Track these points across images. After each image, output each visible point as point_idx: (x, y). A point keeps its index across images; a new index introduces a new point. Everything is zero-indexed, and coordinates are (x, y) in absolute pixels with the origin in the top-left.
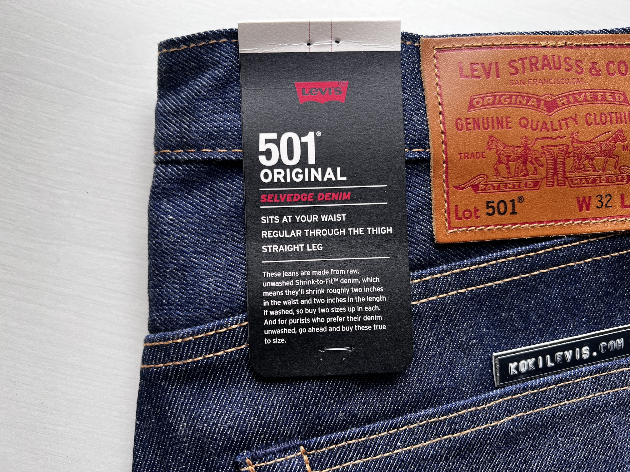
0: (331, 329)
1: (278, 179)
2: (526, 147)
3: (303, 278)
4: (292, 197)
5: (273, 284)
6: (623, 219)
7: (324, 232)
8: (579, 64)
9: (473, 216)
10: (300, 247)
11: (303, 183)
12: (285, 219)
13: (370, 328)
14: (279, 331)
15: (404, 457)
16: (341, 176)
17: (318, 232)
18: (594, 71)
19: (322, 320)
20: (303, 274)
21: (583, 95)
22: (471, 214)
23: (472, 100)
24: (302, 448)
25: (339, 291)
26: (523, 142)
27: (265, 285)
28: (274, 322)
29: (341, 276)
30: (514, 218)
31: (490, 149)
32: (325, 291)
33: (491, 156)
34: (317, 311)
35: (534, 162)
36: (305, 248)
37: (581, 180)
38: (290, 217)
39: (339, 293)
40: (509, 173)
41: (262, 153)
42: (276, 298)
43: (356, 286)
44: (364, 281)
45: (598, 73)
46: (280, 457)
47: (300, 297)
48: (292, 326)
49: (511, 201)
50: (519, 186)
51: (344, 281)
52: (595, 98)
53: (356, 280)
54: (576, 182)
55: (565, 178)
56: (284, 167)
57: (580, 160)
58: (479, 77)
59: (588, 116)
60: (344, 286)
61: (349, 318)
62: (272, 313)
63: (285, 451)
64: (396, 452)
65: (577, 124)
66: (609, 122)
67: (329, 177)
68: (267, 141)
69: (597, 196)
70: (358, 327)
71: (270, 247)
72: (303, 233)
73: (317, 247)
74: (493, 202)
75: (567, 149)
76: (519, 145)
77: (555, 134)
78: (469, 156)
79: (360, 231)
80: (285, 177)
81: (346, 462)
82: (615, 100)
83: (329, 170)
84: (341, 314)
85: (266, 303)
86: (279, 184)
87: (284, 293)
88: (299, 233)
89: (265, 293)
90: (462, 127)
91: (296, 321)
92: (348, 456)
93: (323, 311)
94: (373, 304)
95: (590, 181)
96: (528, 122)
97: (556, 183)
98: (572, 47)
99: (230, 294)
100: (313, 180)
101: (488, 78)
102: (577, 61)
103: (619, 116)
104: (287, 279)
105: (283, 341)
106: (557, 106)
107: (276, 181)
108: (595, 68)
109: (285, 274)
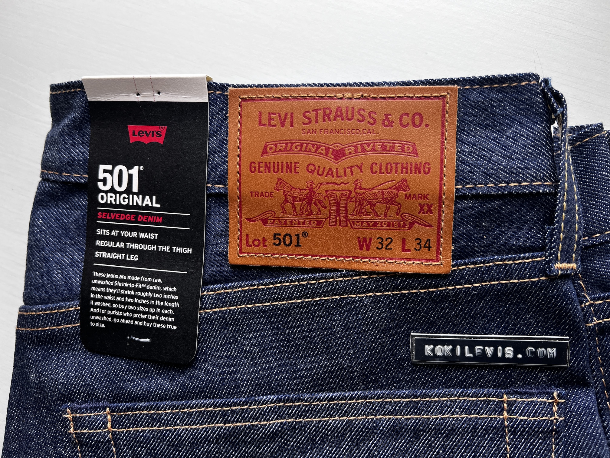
0: (136, 323)
1: (111, 201)
2: (311, 190)
3: (121, 281)
4: (120, 217)
5: (99, 282)
6: (402, 261)
7: (141, 247)
8: (372, 115)
9: (261, 244)
10: (122, 256)
11: (128, 206)
12: (113, 233)
13: (164, 326)
14: (100, 318)
15: (181, 433)
16: (156, 203)
17: (135, 246)
18: (386, 123)
19: (130, 315)
20: (121, 277)
21: (372, 144)
22: (260, 242)
23: (266, 146)
24: (108, 409)
25: (145, 294)
26: (309, 186)
27: (94, 282)
28: (97, 311)
29: (147, 283)
30: (298, 250)
31: (278, 190)
32: (135, 293)
33: (279, 195)
34: (127, 307)
35: (318, 204)
36: (125, 257)
37: (362, 222)
38: (117, 231)
39: (144, 296)
40: (295, 211)
41: (100, 180)
42: (101, 293)
43: (158, 292)
44: (165, 289)
45: (390, 125)
46: (91, 413)
47: (117, 295)
48: (109, 316)
49: (296, 235)
50: (304, 223)
51: (149, 287)
52: (384, 148)
53: (159, 288)
54: (358, 224)
55: (347, 220)
56: (115, 192)
57: (362, 205)
58: (275, 126)
59: (374, 165)
60: (149, 291)
61: (150, 317)
62: (96, 304)
63: (95, 409)
64: (175, 427)
65: (362, 171)
66: (394, 172)
67: (147, 203)
68: (105, 171)
69: (378, 239)
70: (155, 325)
71: (101, 253)
72: (125, 245)
73: (134, 258)
74: (280, 235)
75: (350, 194)
76: (305, 187)
77: (339, 180)
78: (259, 195)
79: (167, 249)
80: (115, 200)
81: (137, 427)
82: (403, 151)
83: (147, 197)
84: (144, 313)
85: (92, 296)
86: (111, 205)
87: (106, 290)
88: (122, 245)
89: (93, 288)
90: (255, 170)
91: (112, 313)
92: (139, 423)
93: (132, 308)
94: (168, 308)
95: (371, 224)
96: (315, 168)
97: (338, 223)
98: (368, 99)
99: (71, 284)
100: (135, 204)
101: (282, 126)
102: (370, 113)
103: (404, 166)
104: (110, 280)
105: (103, 325)
106: (344, 155)
107: (109, 202)
108: (388, 119)
109: (109, 276)
